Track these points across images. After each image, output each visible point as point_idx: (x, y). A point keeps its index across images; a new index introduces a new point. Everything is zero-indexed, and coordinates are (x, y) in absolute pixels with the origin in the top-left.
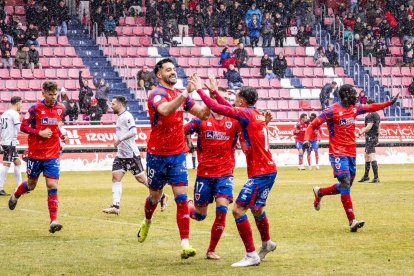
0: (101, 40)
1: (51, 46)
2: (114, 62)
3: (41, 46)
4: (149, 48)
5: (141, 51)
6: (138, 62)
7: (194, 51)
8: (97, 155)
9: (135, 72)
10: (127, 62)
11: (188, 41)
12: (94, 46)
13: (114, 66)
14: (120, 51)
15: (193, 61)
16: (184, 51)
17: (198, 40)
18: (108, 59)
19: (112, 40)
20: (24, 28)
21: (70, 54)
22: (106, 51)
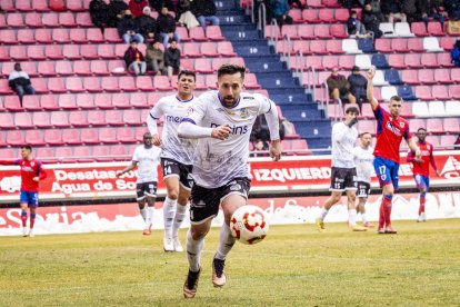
0: (270, 31)
1: (196, 40)
2: (292, 63)
3: (182, 41)
4: (345, 42)
5: (332, 45)
6: (328, 61)
7: (413, 45)
8: (272, 201)
9: (324, 77)
10: (313, 62)
11: (403, 29)
12: (261, 40)
13: (293, 70)
14: (301, 46)
15: (411, 59)
16: (397, 45)
17: (419, 26)
18: (282, 59)
19: (288, 30)
20: (155, 15)
21: (226, 53)
22: (279, 47)
